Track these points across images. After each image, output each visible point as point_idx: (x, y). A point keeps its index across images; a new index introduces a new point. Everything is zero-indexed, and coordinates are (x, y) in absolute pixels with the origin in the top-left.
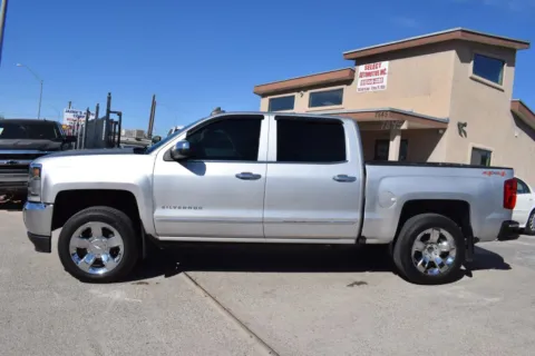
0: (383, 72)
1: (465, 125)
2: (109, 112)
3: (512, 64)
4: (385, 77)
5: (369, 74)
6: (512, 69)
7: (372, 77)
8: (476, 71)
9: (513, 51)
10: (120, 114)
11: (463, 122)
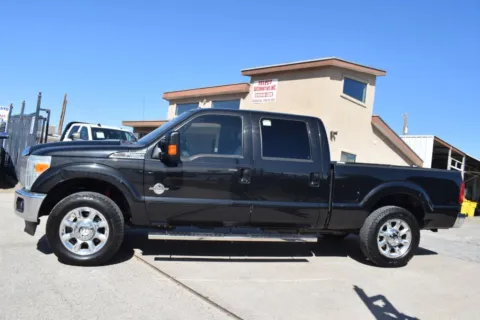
0: (273, 88)
1: (336, 133)
2: (39, 109)
3: (373, 84)
4: (274, 92)
5: (262, 89)
6: (373, 88)
7: (265, 91)
8: (346, 91)
9: (374, 77)
10: (48, 112)
11: (335, 131)
